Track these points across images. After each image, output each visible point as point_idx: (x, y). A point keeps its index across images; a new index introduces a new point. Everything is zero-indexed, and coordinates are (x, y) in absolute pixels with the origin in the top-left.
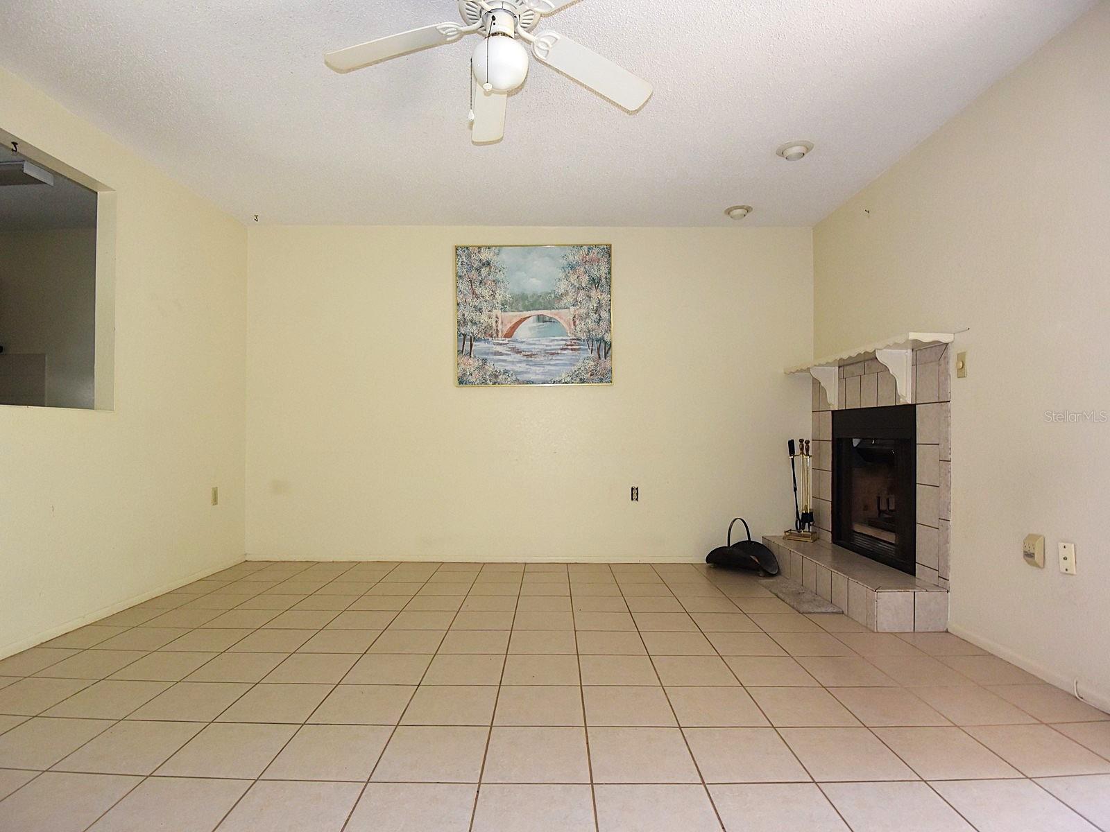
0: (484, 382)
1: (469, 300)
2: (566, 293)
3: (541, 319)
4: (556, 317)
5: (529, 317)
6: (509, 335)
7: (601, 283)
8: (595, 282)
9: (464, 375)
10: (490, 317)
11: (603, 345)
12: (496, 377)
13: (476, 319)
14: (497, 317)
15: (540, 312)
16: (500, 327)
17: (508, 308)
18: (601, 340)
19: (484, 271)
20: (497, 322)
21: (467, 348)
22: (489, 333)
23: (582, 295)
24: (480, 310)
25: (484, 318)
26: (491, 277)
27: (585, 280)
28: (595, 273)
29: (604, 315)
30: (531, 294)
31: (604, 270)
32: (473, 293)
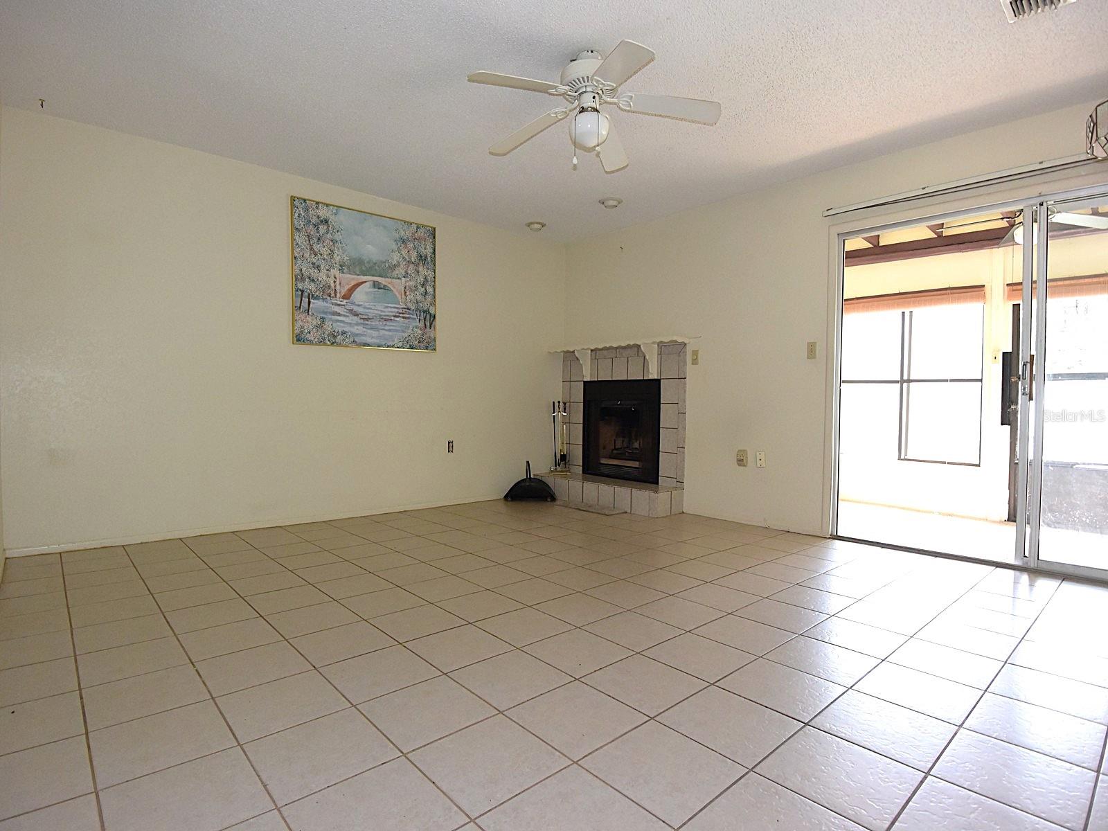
0: (322, 342)
1: (307, 255)
2: (398, 265)
3: (376, 285)
4: (389, 285)
5: (366, 282)
6: (347, 296)
7: (428, 260)
8: (422, 258)
9: (302, 332)
10: (328, 277)
11: (428, 316)
12: (335, 337)
13: (314, 276)
14: (335, 277)
15: (376, 279)
16: (338, 287)
17: (345, 270)
18: (426, 312)
19: (322, 228)
20: (335, 282)
21: (305, 304)
22: (327, 292)
23: (411, 269)
24: (318, 268)
25: (322, 276)
26: (329, 236)
27: (414, 255)
28: (423, 252)
29: (430, 289)
30: (368, 260)
31: (429, 250)
32: (311, 249)
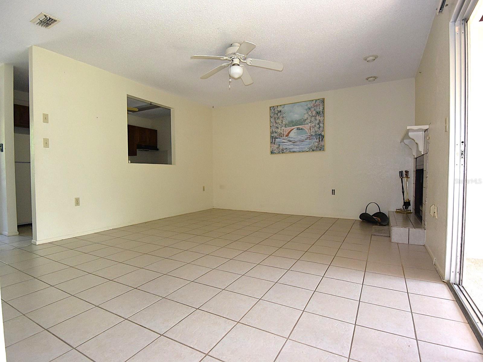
0: (279, 153)
1: (274, 125)
2: (307, 118)
3: (298, 129)
4: (304, 128)
5: (293, 129)
6: (287, 136)
7: (320, 113)
8: (318, 113)
9: (273, 150)
10: (281, 130)
11: (321, 137)
12: (283, 150)
13: (276, 131)
14: (283, 130)
15: (298, 127)
16: (284, 133)
17: (287, 126)
18: (320, 135)
19: (279, 114)
20: (283, 131)
21: (274, 141)
22: (281, 135)
23: (313, 118)
24: (278, 128)
25: (279, 130)
26: (281, 116)
27: (314, 113)
28: (318, 110)
29: (321, 125)
30: (295, 120)
31: (321, 108)
32: (276, 122)
